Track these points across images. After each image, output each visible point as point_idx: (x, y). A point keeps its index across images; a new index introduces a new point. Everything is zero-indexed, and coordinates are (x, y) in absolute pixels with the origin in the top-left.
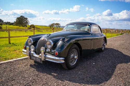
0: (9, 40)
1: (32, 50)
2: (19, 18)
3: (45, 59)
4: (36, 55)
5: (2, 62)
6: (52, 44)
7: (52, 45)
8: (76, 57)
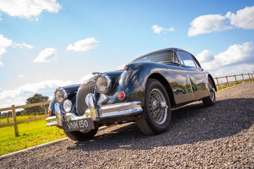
0: (16, 129)
1: (68, 109)
2: (32, 98)
3: (98, 116)
4: (77, 118)
5: (2, 156)
6: (109, 81)
7: (109, 84)
8: (164, 104)
